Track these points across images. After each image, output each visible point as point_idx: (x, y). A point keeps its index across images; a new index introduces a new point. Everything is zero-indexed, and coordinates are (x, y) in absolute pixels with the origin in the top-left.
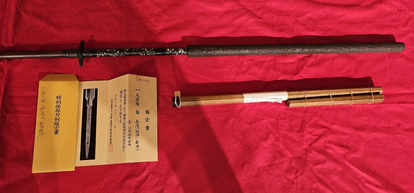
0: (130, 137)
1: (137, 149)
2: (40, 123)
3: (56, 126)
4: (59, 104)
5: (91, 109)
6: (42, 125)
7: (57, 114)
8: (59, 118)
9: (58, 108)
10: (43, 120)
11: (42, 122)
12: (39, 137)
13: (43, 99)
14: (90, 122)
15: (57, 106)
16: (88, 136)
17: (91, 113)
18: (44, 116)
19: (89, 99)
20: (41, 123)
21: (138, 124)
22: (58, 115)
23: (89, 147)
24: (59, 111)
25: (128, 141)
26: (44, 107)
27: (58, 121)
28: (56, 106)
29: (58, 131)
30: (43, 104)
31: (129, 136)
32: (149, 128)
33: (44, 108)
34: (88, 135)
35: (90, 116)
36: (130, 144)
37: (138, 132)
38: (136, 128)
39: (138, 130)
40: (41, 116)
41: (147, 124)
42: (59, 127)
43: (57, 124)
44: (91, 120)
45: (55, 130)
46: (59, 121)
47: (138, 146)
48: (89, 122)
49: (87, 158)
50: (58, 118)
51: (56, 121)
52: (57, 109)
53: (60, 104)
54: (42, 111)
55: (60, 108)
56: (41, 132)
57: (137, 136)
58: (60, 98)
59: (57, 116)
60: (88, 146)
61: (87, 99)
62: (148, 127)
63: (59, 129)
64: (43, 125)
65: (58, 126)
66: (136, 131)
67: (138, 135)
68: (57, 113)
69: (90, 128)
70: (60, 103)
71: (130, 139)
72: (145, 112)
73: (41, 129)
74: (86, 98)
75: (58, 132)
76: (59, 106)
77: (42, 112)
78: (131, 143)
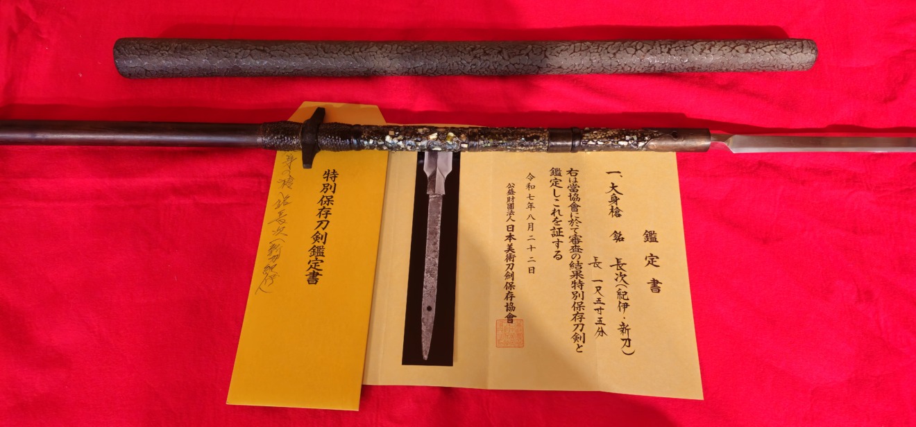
0: (601, 309)
1: (628, 350)
2: (269, 246)
3: (313, 258)
4: (329, 193)
5: (441, 203)
6: (274, 253)
7: (322, 222)
8: (326, 234)
9: (325, 205)
10: (280, 236)
11: (276, 243)
12: (263, 287)
13: (286, 177)
14: (438, 243)
15: (325, 199)
16: (429, 286)
17: (440, 216)
18: (284, 225)
19: (434, 174)
20: (273, 247)
21: (623, 273)
22: (323, 225)
23: (431, 321)
24: (327, 214)
25: (596, 320)
26: (288, 200)
27: (321, 244)
28: (321, 200)
29: (318, 274)
30: (286, 191)
31: (598, 306)
32: (659, 285)
33: (288, 203)
34: (430, 282)
35: (435, 222)
36: (602, 331)
37: (626, 297)
38: (617, 283)
39: (624, 289)
40: (276, 225)
41: (653, 273)
42: (322, 261)
43: (318, 252)
44: (439, 235)
45: (311, 270)
46: (324, 243)
47: (629, 340)
48: (435, 244)
49: (426, 357)
50: (322, 232)
51: (317, 244)
52: (324, 208)
53: (332, 194)
54: (279, 210)
55: (330, 206)
56: (271, 274)
57: (622, 309)
58: (335, 177)
59: (320, 229)
60: (428, 319)
61: (428, 174)
62: (658, 282)
63: (321, 266)
64: (278, 253)
65: (320, 258)
66: (619, 294)
67: (626, 305)
68: (322, 218)
69: (437, 262)
70: (334, 192)
71: (600, 316)
72: (643, 238)
73: (272, 265)
74: (425, 169)
75: (318, 277)
76: (330, 200)
77: (280, 213)
78: (605, 329)
